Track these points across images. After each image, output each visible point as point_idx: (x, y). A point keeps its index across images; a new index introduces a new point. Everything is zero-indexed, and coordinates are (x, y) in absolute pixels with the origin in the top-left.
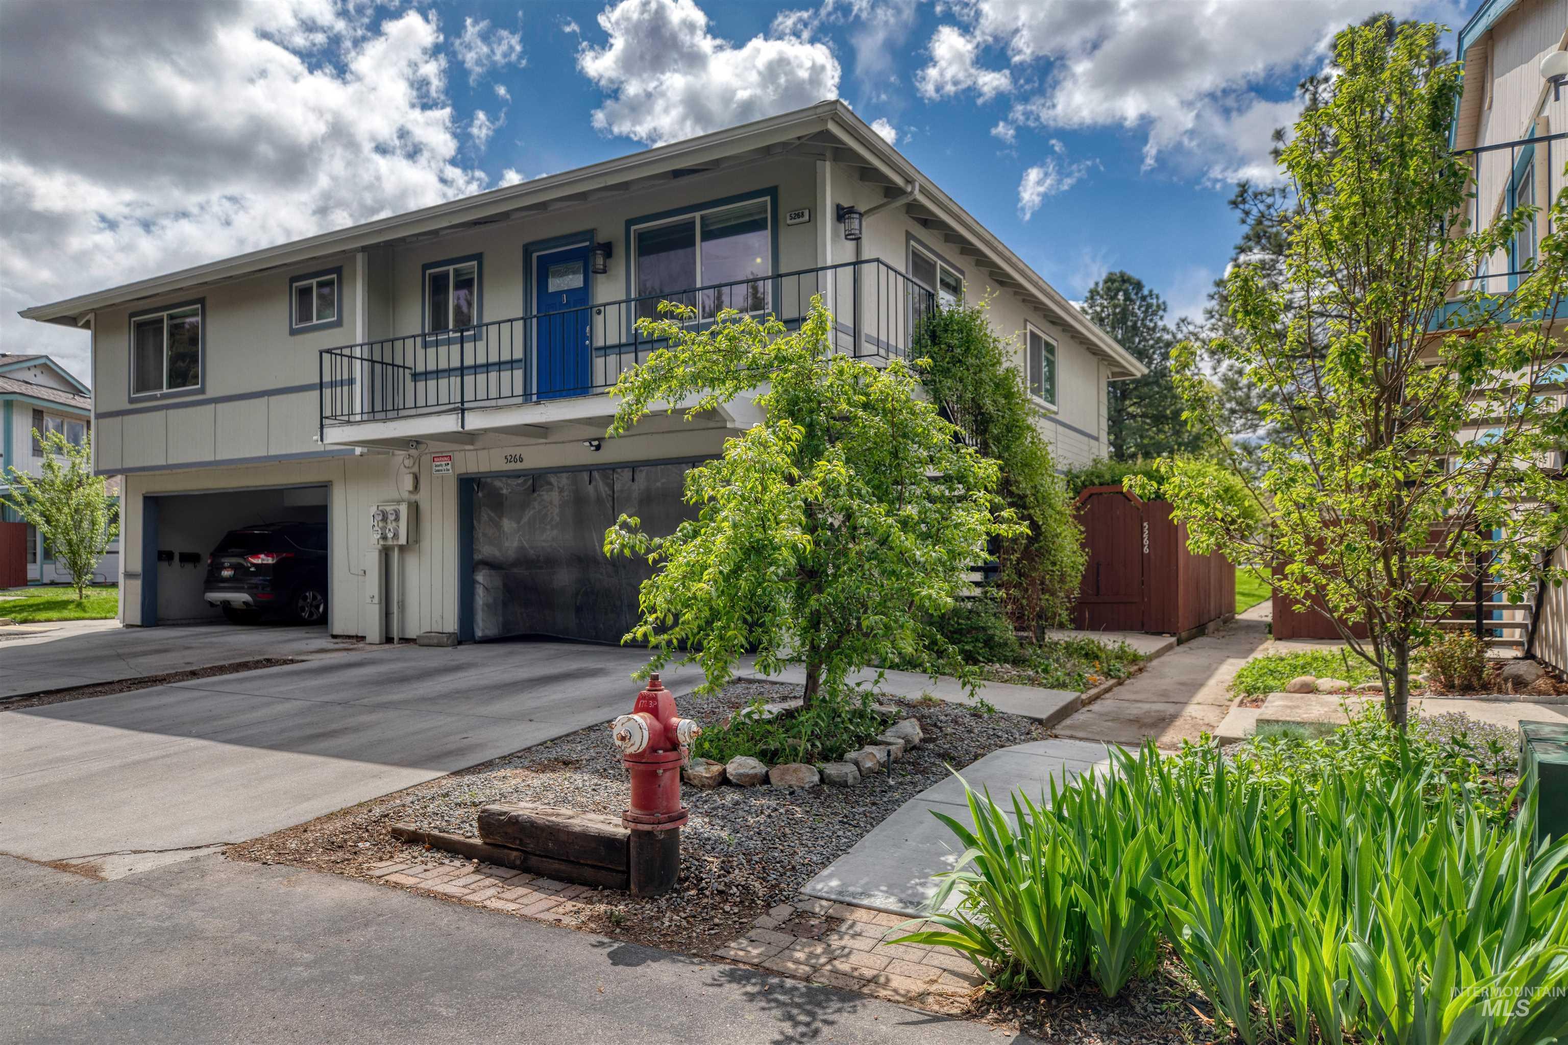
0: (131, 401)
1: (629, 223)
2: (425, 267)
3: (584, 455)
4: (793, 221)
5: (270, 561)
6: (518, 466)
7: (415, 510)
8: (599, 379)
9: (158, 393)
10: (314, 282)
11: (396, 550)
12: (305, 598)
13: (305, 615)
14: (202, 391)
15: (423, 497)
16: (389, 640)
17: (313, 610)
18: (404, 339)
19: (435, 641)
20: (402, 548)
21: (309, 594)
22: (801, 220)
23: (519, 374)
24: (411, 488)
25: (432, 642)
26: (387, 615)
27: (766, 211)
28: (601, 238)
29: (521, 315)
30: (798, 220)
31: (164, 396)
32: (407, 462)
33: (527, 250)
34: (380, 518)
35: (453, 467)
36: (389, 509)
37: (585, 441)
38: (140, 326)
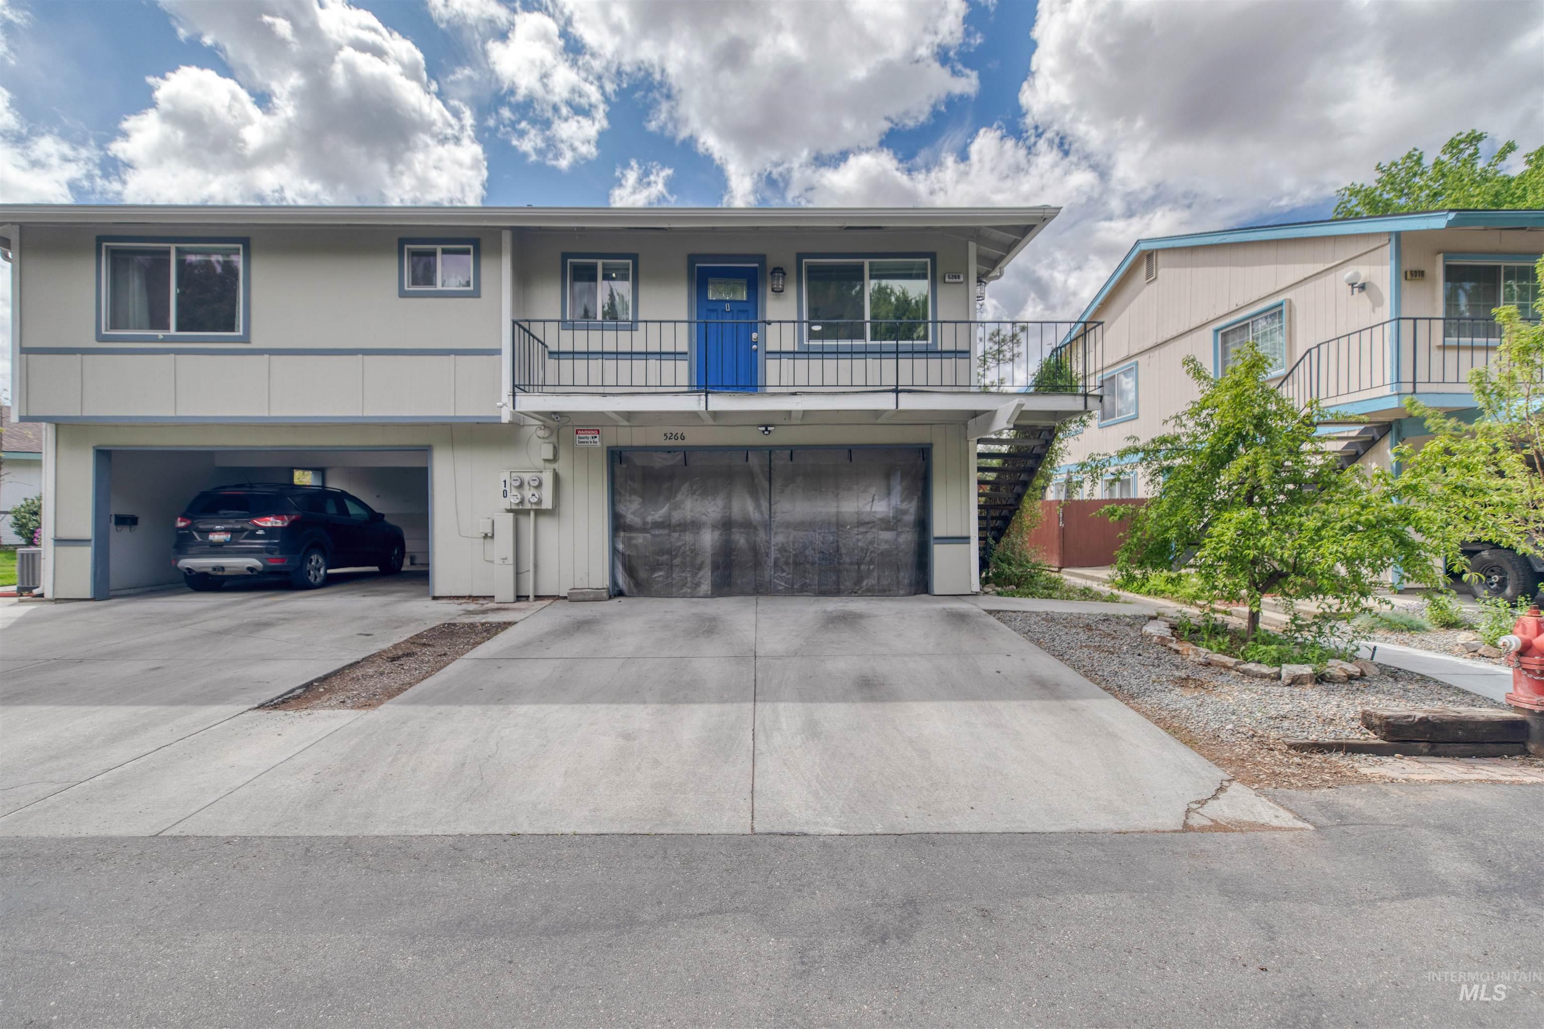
0: (100, 338)
1: (800, 256)
2: (565, 256)
3: (753, 437)
4: (951, 280)
5: (279, 524)
6: (680, 442)
7: (557, 478)
8: (772, 379)
9: (160, 334)
10: (439, 248)
11: (532, 514)
12: (311, 561)
13: (312, 579)
14: (246, 338)
15: (562, 466)
16: (519, 598)
17: (317, 573)
18: (544, 321)
19: (592, 596)
20: (539, 513)
21: (314, 557)
22: (957, 280)
23: (683, 366)
24: (551, 457)
25: (587, 597)
26: (518, 574)
27: (926, 269)
28: (771, 263)
29: (685, 318)
30: (954, 280)
31: (166, 340)
32: (541, 433)
33: (692, 259)
34: (518, 483)
35: (602, 440)
36: (527, 477)
37: (761, 426)
38: (114, 254)
